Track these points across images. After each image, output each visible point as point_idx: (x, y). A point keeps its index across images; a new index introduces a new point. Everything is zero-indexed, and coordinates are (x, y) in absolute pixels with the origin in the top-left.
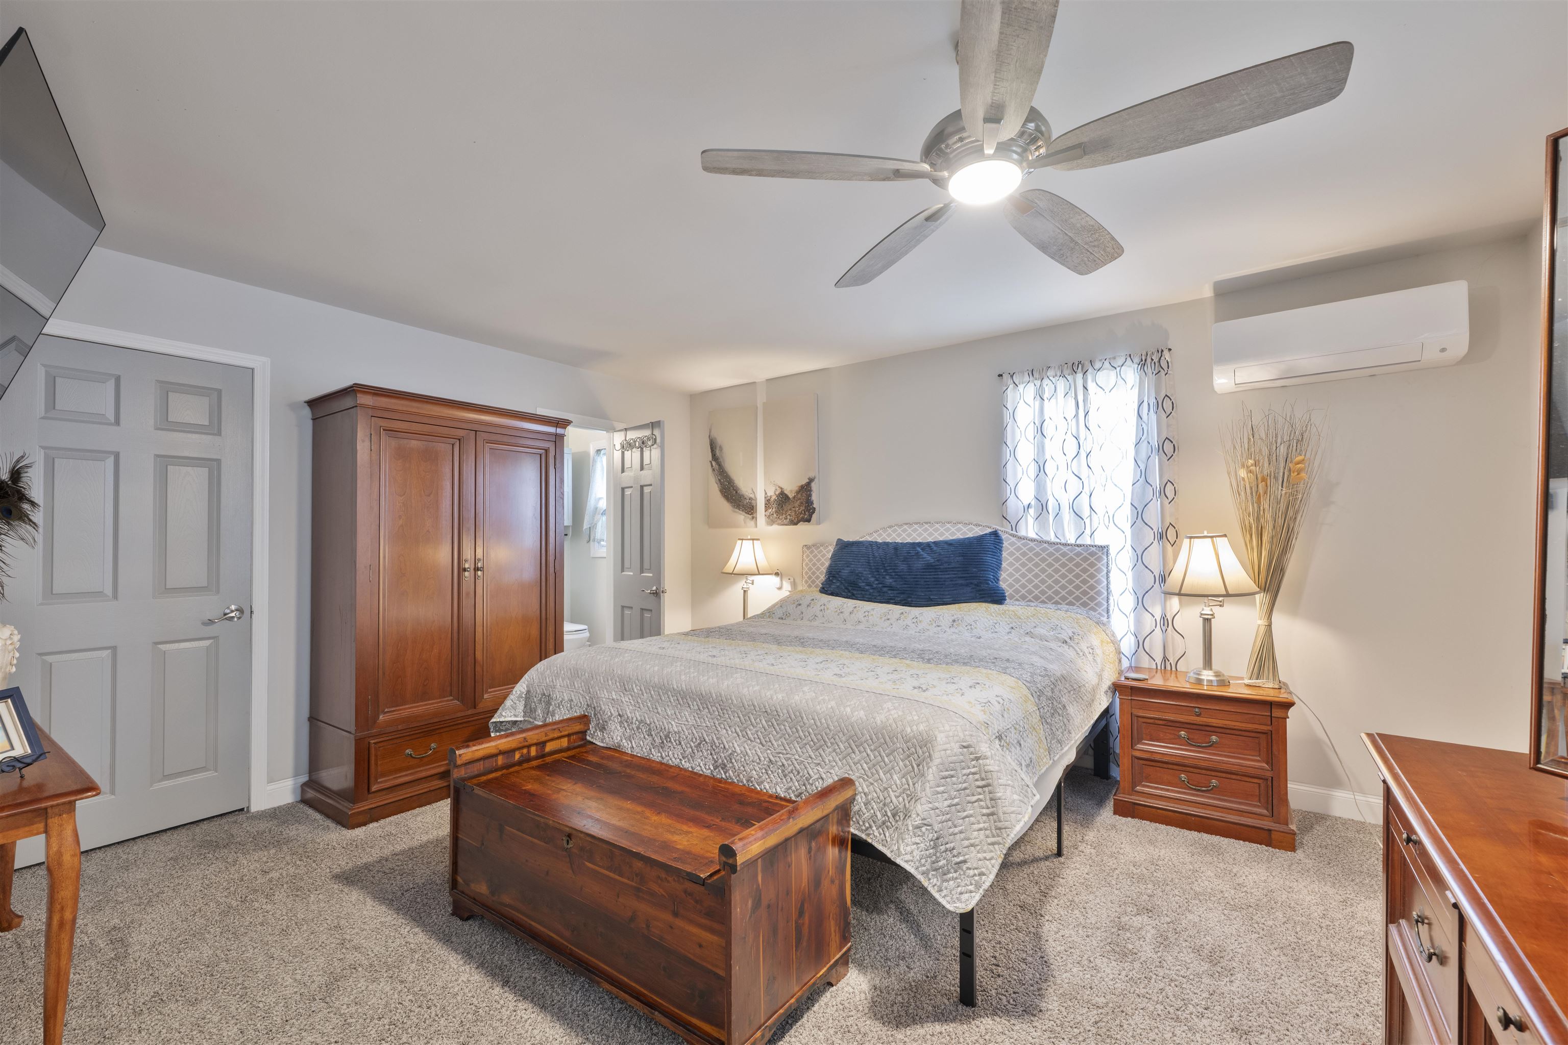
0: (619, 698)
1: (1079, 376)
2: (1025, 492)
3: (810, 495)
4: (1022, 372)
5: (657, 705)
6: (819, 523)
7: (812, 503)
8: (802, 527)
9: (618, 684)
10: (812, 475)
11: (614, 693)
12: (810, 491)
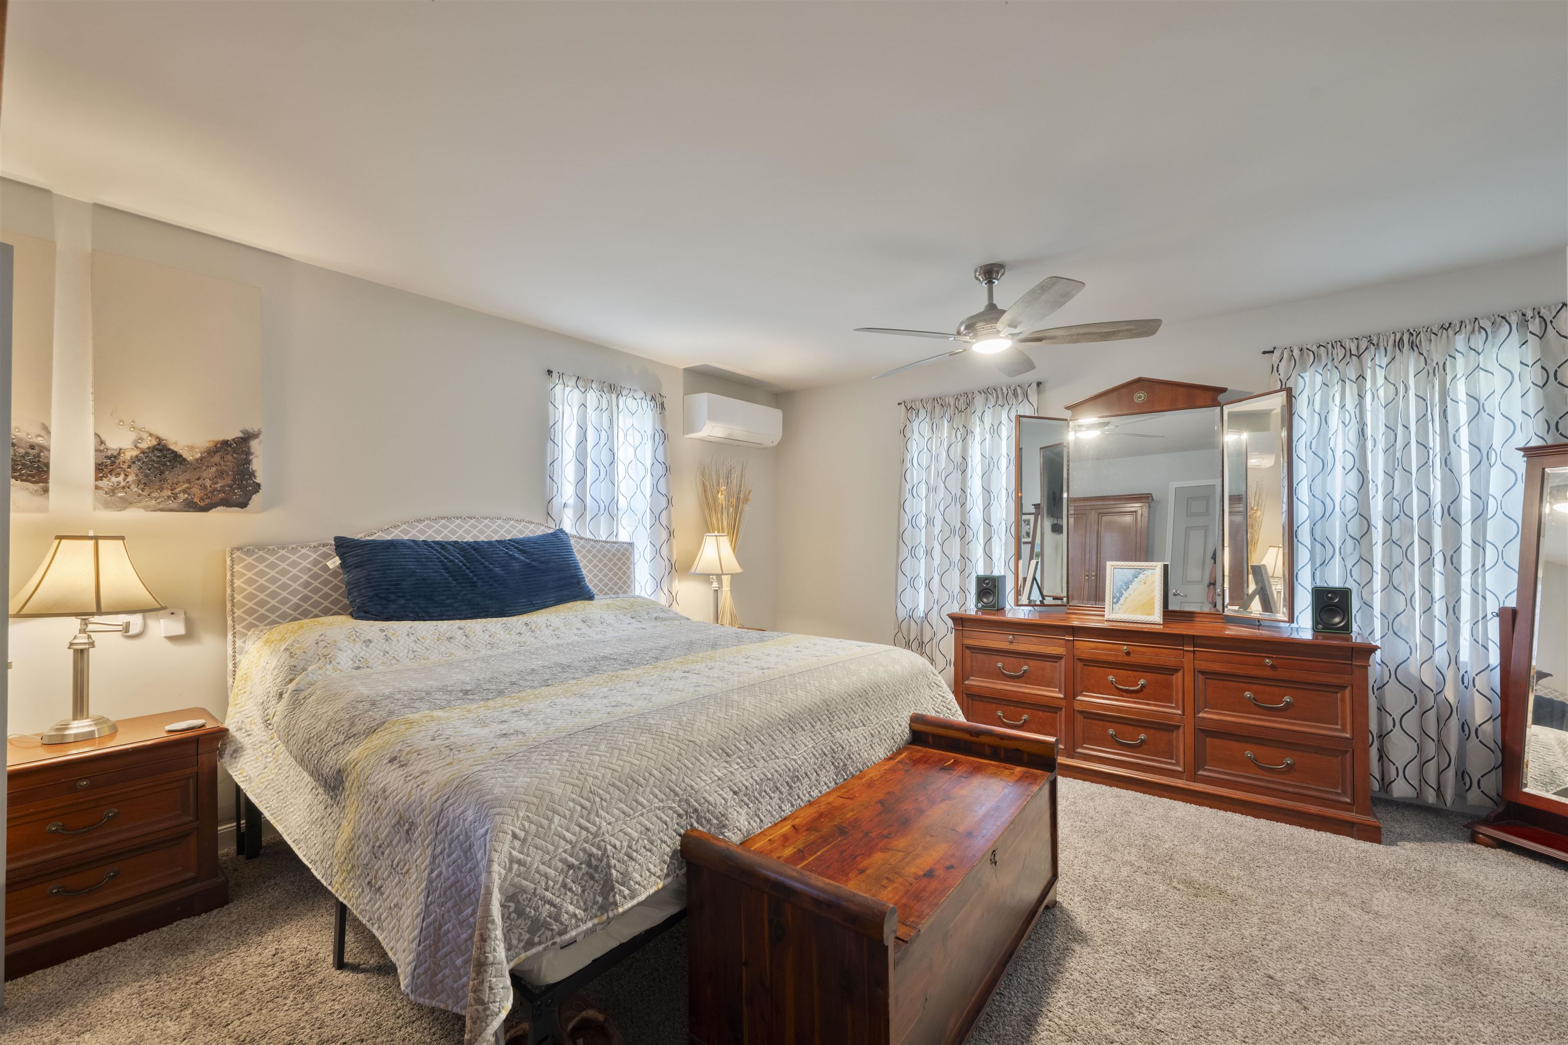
0: (725, 771)
1: (614, 396)
2: (567, 491)
3: (248, 462)
4: (570, 376)
5: (772, 748)
6: (265, 508)
7: (252, 475)
8: (220, 517)
9: (714, 754)
10: (252, 427)
11: (715, 770)
12: (248, 453)
